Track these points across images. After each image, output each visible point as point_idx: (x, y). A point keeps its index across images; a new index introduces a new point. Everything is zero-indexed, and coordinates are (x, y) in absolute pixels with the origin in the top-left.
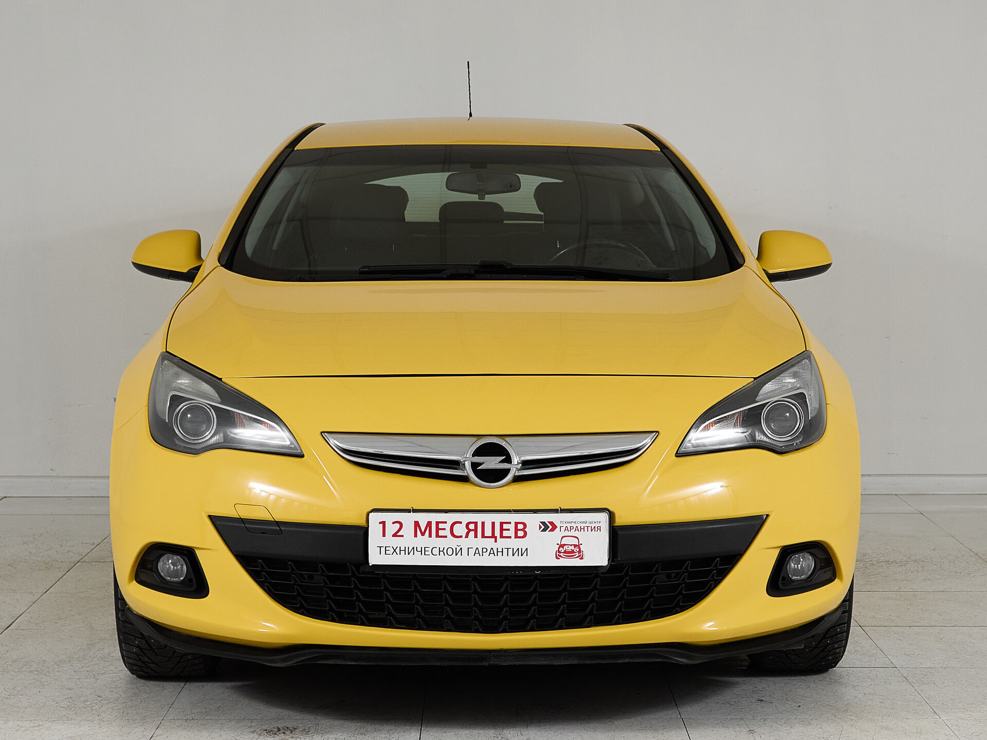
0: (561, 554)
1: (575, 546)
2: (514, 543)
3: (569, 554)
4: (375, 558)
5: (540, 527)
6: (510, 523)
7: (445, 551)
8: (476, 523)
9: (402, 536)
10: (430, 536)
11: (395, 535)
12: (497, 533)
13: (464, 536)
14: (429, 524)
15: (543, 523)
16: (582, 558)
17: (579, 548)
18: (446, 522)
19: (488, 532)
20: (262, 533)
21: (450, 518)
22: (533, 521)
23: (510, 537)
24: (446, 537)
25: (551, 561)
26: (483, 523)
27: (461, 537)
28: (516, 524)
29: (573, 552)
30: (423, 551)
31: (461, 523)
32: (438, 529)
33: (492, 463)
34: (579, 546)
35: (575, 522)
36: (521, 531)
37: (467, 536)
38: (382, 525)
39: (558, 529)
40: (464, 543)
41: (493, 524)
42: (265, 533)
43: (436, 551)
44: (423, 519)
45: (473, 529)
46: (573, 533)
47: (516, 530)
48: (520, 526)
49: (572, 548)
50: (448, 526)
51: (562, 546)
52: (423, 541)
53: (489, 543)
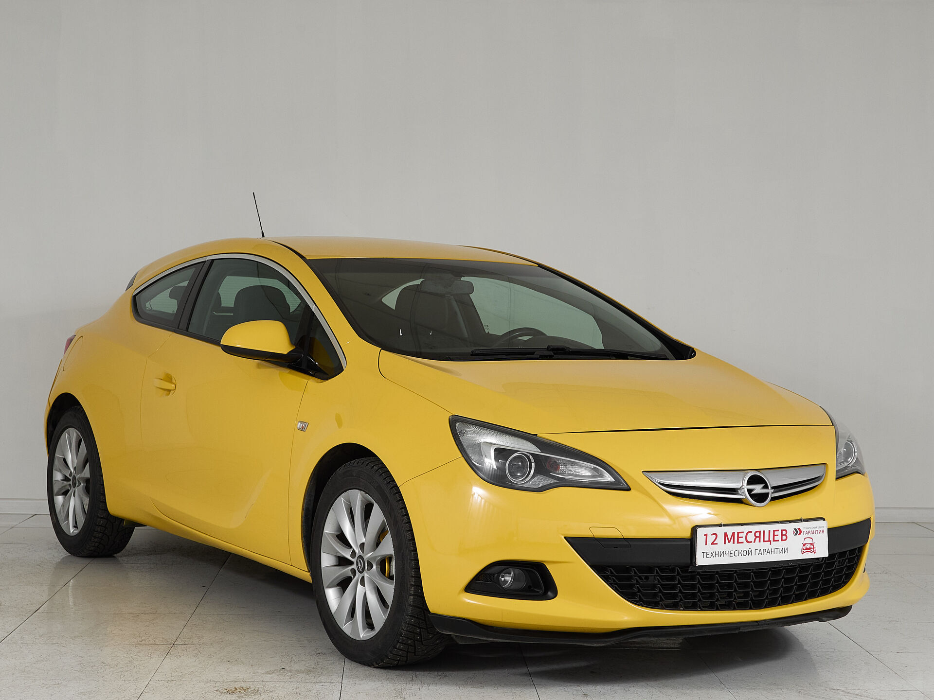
0: (804, 551)
1: (811, 544)
2: (780, 545)
3: (808, 550)
4: (701, 560)
5: (794, 532)
6: (778, 530)
7: (742, 553)
8: (760, 532)
9: (717, 544)
10: (734, 543)
11: (712, 544)
12: (771, 539)
13: (753, 542)
14: (733, 534)
15: (795, 529)
16: (815, 553)
17: (813, 546)
18: (743, 532)
19: (766, 539)
20: (615, 548)
21: (745, 529)
22: (790, 527)
23: (778, 541)
24: (743, 543)
25: (798, 556)
26: (764, 531)
27: (751, 542)
28: (782, 531)
29: (810, 548)
30: (729, 554)
31: (751, 532)
32: (738, 537)
33: (758, 489)
34: (813, 544)
35: (811, 528)
36: (784, 535)
37: (754, 542)
38: (705, 536)
39: (802, 533)
40: (753, 546)
41: (769, 531)
42: (617, 548)
43: (737, 553)
44: (730, 530)
45: (758, 536)
46: (810, 535)
47: (782, 535)
48: (784, 533)
49: (809, 546)
50: (744, 535)
51: (804, 545)
52: (730, 546)
53: (766, 545)
